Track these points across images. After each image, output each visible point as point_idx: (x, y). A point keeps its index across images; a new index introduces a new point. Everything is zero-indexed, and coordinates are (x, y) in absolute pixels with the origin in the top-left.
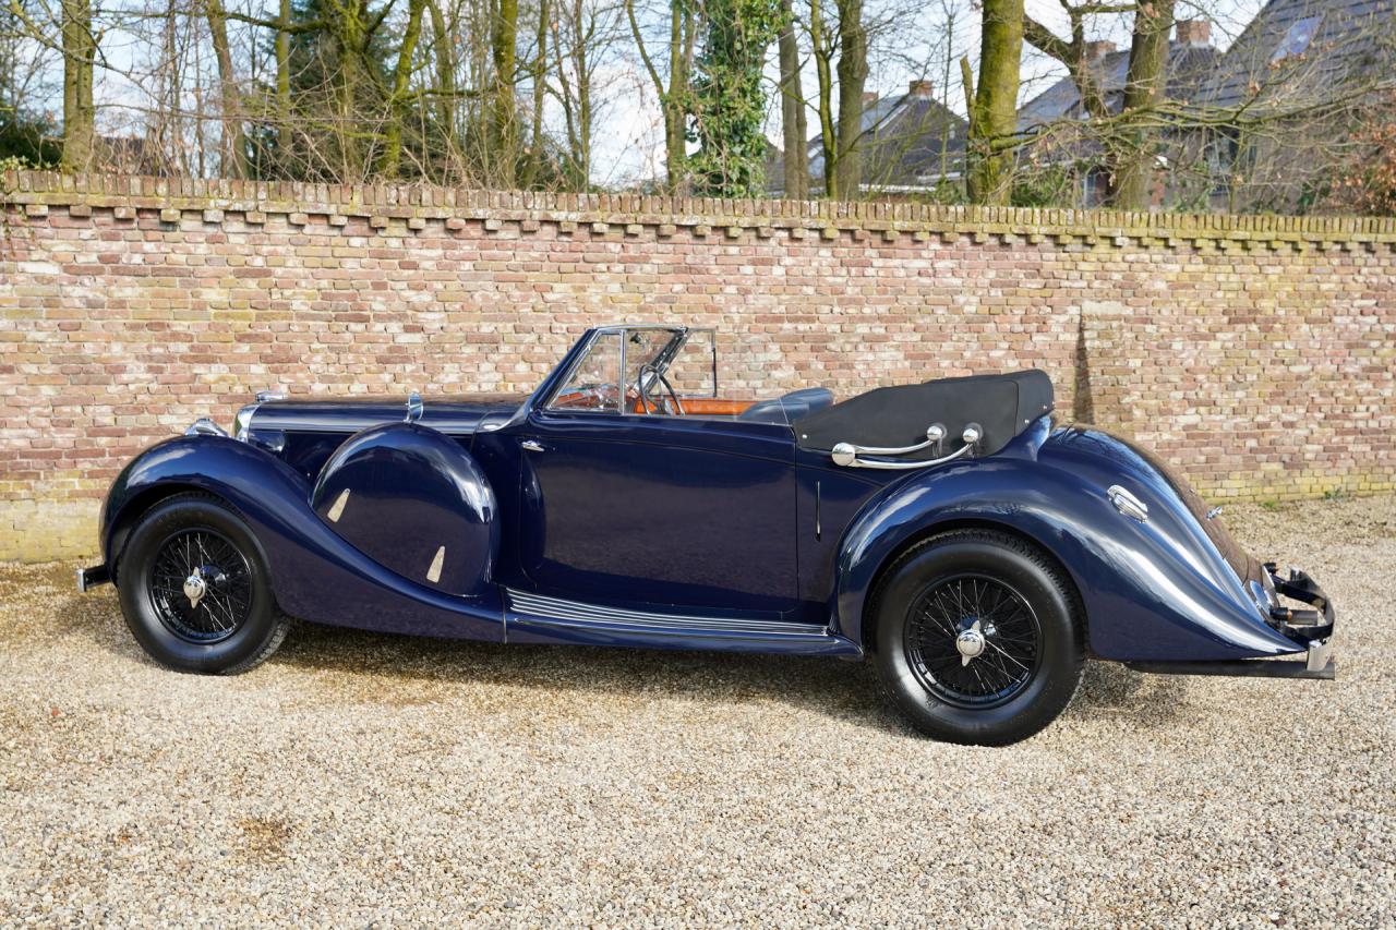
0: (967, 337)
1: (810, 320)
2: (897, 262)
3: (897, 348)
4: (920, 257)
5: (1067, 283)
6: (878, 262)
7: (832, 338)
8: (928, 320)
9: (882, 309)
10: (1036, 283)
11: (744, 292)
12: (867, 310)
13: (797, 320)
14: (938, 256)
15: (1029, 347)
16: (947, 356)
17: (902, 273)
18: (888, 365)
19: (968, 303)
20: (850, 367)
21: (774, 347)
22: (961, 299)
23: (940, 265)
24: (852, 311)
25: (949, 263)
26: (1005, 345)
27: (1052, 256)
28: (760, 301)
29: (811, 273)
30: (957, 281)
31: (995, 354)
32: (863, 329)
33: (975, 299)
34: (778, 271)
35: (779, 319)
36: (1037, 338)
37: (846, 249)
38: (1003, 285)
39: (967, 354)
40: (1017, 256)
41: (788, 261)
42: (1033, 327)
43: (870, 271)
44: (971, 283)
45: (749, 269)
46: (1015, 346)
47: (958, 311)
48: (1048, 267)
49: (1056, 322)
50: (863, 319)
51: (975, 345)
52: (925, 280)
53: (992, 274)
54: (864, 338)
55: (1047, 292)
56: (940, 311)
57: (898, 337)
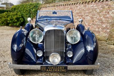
0: (98, 15)
1: (81, 13)
2: (89, 5)
3: (90, 17)
4: (92, 5)
5: (112, 6)
6: (87, 6)
7: (83, 15)
8: (93, 13)
9: (88, 12)
10: (107, 7)
11: (76, 10)
12: (86, 12)
13: (80, 13)
14: (94, 4)
15: (106, 17)
16: (95, 18)
17: (90, 7)
18: (89, 19)
19: (98, 10)
20: (85, 19)
21: (78, 16)
22: (97, 10)
23: (94, 5)
24: (85, 12)
25: (96, 5)
26: (103, 16)
27: (110, 2)
28: (77, 11)
29: (81, 8)
30: (96, 7)
31: (101, 18)
32: (86, 14)
33: (99, 10)
34: (78, 8)
35: (78, 13)
36: (107, 15)
37: (84, 4)
38: (102, 7)
39: (98, 18)
40: (104, 3)
41: (79, 6)
42: (107, 13)
43: (87, 7)
44: (98, 7)
45: (76, 8)
46: (104, 16)
47: (96, 12)
48: (109, 4)
49: (110, 13)
50: (86, 13)
51: (99, 16)
52: (92, 8)
53: (101, 6)
54: (86, 15)
55: (109, 8)
56: (94, 12)
57: (90, 15)
